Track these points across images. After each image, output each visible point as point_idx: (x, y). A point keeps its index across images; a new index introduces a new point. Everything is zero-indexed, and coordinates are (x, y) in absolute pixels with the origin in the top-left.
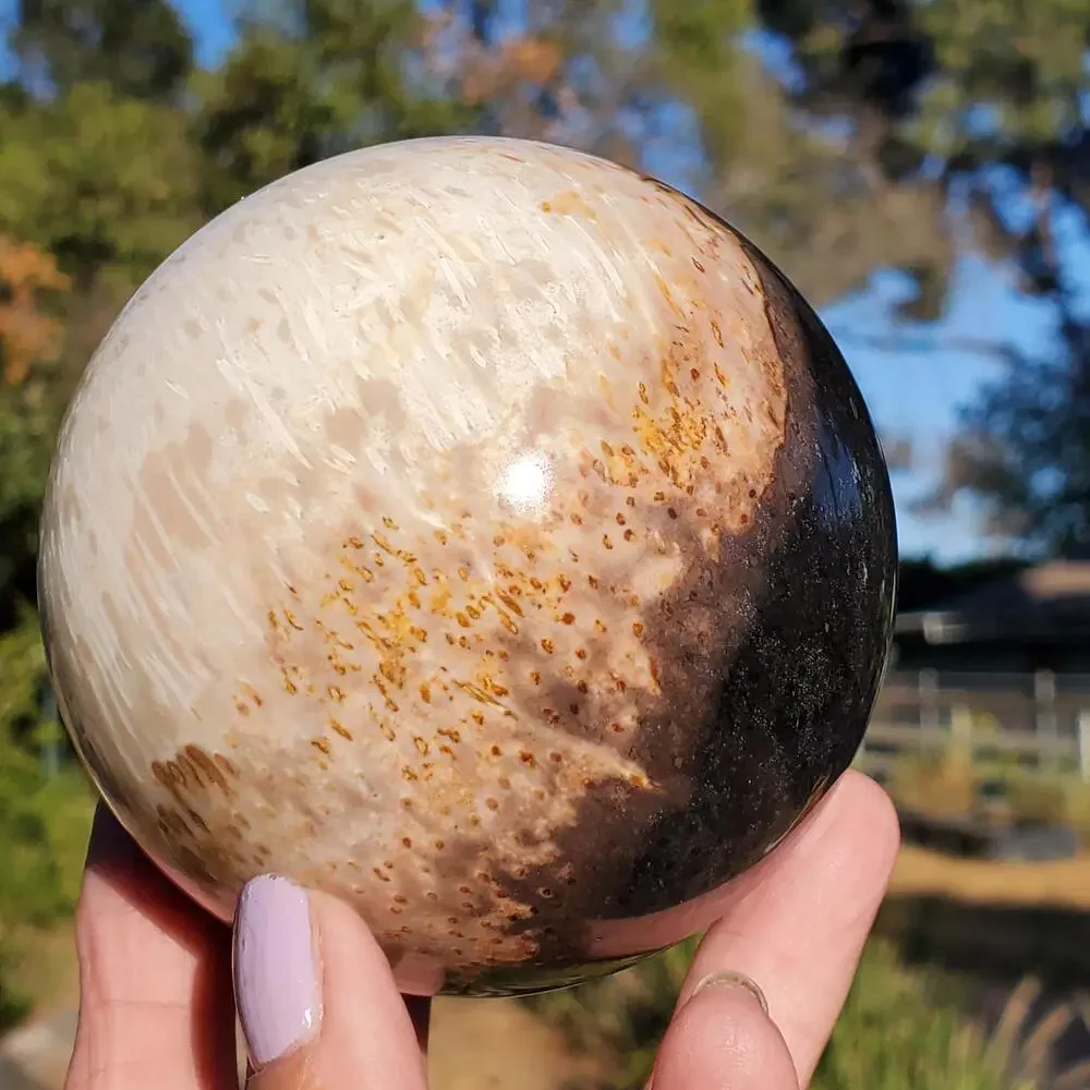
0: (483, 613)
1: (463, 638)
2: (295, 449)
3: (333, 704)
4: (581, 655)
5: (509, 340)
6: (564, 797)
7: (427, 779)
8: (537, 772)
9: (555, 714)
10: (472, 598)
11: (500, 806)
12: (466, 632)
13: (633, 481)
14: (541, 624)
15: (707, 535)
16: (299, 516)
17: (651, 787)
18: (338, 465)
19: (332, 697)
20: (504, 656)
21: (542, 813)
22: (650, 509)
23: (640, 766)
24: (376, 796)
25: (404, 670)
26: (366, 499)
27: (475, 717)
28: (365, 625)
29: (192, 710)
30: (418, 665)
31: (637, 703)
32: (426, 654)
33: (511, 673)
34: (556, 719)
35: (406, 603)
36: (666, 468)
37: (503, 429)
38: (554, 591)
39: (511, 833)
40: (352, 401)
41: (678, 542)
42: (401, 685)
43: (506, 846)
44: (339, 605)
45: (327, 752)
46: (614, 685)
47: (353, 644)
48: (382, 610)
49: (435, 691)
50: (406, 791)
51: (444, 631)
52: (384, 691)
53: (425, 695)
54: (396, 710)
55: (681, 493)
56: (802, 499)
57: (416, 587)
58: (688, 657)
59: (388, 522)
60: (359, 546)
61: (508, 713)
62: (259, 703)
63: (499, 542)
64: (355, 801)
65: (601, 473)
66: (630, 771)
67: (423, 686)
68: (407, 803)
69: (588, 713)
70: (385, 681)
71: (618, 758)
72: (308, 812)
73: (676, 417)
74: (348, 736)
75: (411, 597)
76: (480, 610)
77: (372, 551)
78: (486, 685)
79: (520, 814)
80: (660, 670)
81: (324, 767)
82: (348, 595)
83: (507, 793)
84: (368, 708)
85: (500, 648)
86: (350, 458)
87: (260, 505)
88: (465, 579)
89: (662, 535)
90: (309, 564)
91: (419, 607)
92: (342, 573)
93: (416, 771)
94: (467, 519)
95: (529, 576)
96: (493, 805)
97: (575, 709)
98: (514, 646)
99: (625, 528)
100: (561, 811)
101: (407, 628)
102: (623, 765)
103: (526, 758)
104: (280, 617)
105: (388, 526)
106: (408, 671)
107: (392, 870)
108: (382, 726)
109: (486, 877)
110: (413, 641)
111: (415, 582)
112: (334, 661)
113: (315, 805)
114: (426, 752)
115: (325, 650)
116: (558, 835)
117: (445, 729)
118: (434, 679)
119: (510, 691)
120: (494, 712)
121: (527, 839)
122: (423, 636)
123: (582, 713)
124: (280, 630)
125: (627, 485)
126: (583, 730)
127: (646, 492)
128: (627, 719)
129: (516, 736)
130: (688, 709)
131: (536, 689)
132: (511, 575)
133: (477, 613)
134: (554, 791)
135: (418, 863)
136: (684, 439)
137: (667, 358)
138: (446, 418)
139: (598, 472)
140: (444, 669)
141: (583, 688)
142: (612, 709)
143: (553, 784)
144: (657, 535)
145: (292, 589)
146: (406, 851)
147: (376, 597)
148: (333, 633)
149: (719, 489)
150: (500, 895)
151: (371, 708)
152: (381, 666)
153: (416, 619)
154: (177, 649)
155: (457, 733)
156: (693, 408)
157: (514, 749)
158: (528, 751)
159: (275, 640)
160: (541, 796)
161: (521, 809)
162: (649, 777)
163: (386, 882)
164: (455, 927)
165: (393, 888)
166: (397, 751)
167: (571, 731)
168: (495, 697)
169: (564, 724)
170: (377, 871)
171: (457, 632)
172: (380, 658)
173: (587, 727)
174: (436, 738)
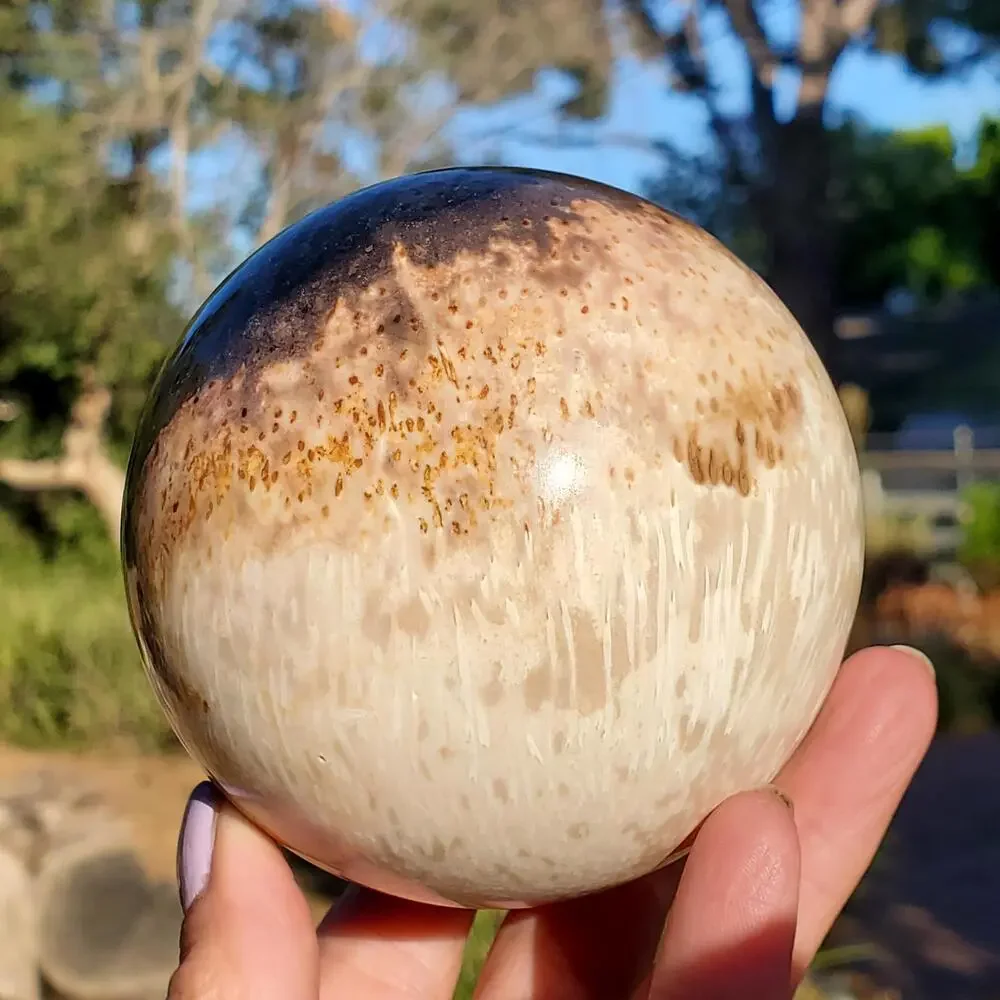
0: (404, 420)
2: (459, 629)
3: (555, 430)
4: (364, 352)
5: (268, 608)
6: (454, 270)
7: (531, 339)
8: (455, 295)
9: (411, 324)
10: (403, 436)
11: (499, 290)
12: (424, 415)
13: (251, 450)
14: (373, 388)
15: (237, 385)
16: (486, 577)
17: (399, 243)
18: (435, 595)
19: (552, 436)
20: (412, 383)
22: (254, 423)
23: (392, 260)
24: (577, 352)
25: (486, 419)
26: (430, 555)
27: (464, 356)
28: (489, 465)
29: (673, 505)
30: (475, 414)
31: (357, 300)
32: (464, 418)
33: (418, 367)
34: (414, 320)
35: (450, 462)
36: (227, 447)
37: (308, 542)
38: (348, 405)
39: (510, 270)
40: (399, 636)
41: (255, 391)
42: (496, 409)
43: (521, 264)
44: (499, 494)
46: (361, 319)
47: (509, 460)
49: (476, 390)
50: (553, 341)
51: (439, 426)
52: (512, 413)
53: (485, 392)
54: (513, 396)
55: (230, 425)
57: (436, 469)
58: (306, 311)
59: (424, 527)
60: (456, 525)
61: (440, 343)
62: (612, 472)
63: (359, 462)
64: (597, 360)
65: (265, 470)
66: (400, 261)
67: (482, 398)
68: (560, 333)
69: (392, 312)
70: (506, 420)
71: (398, 273)
72: (640, 376)
73: (201, 481)
74: (562, 402)
75: (443, 463)
76: (404, 424)
77: (449, 516)
78: (439, 372)
79: (491, 277)
80: (328, 312)
81: (599, 395)
82: (488, 496)
83: (486, 295)
84: (532, 411)
85: (412, 391)
86: (423, 595)
87: (511, 608)
88: (399, 452)
89: (260, 401)
90: (502, 539)
91: (444, 454)
92: (482, 516)
93: (534, 349)
94: (369, 493)
95: (356, 427)
96: (503, 293)
97: (397, 319)
98: (401, 386)
99: (278, 420)
100: (464, 262)
101: (462, 445)
102: (401, 266)
103: (454, 309)
104: (550, 517)
105: (425, 524)
106: (483, 416)
107: (614, 302)
108: (533, 392)
109: (554, 256)
110: (464, 434)
111: (434, 472)
113: (629, 377)
114: (517, 355)
116: (480, 247)
117: (490, 361)
118: (471, 398)
119: (427, 357)
120: (449, 351)
121: (502, 260)
122: (455, 432)
123: (397, 313)
125: (257, 450)
126: (404, 302)
127: (249, 437)
128: (373, 292)
129: (448, 326)
130: (333, 278)
131: (410, 347)
132: (367, 434)
133: (408, 423)
134: (457, 277)
135: (589, 293)
136: (206, 462)
137: (184, 529)
139: (267, 472)
140: (458, 401)
141: (381, 329)
142: (375, 305)
143: (453, 282)
144: (263, 403)
145: (527, 529)
146: (591, 306)
147: (469, 481)
149: (210, 413)
150: (557, 240)
151: (530, 409)
152: (500, 432)
153: (451, 448)
154: (653, 557)
155: (485, 353)
156: (190, 482)
157: (458, 319)
158: (449, 312)
160: (467, 280)
161: (487, 280)
162: (393, 250)
163: (627, 298)
164: (610, 243)
165: (628, 291)
166: (536, 370)
167: (412, 306)
168: (440, 359)
169: (412, 315)
170: (626, 308)
171: (430, 419)
172: (497, 436)
173: (400, 303)
174: (502, 360)
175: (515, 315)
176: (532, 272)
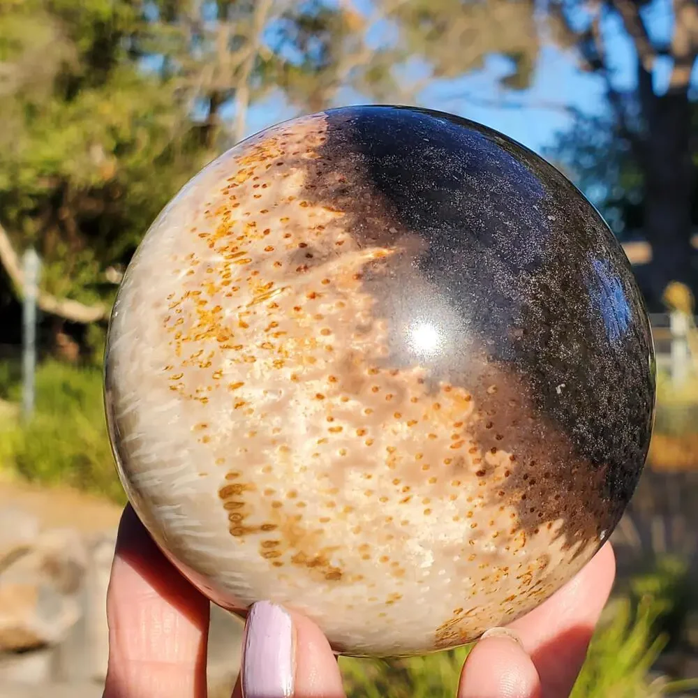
0: (231, 271)
1: (233, 288)
3: (221, 382)
4: (287, 236)
6: (353, 294)
7: (287, 356)
8: (326, 297)
9: (303, 266)
11: (331, 329)
12: (232, 285)
14: (258, 246)
15: (307, 156)
17: (393, 251)
19: (217, 378)
20: (256, 273)
21: (352, 311)
23: (372, 247)
24: (281, 393)
25: (226, 329)
26: (157, 305)
27: (272, 307)
28: (198, 336)
29: (200, 475)
30: (230, 320)
31: (337, 226)
32: (227, 313)
33: (266, 275)
34: (306, 268)
35: (201, 308)
38: (251, 231)
39: (352, 336)
41: (293, 167)
42: (232, 336)
44: (183, 344)
45: (244, 403)
46: (317, 231)
47: (200, 349)
48: (197, 322)
49: (246, 319)
50: (287, 373)
51: (224, 296)
52: (230, 347)
53: (244, 325)
54: (242, 347)
57: (199, 298)
58: (343, 192)
60: (169, 319)
61: (283, 289)
62: (205, 426)
63: (212, 246)
66: (371, 254)
67: (240, 324)
68: (295, 378)
69: (318, 252)
70: (225, 343)
71: (357, 253)
72: (274, 443)
74: (241, 384)
75: (200, 303)
76: (228, 272)
77: (174, 313)
78: (261, 291)
79: (344, 322)
80: (333, 207)
81: (251, 411)
82: (182, 337)
83: (325, 320)
84: (233, 362)
85: (249, 274)
88: (212, 271)
91: (206, 302)
92: (172, 336)
93: (278, 357)
94: (194, 256)
95: (235, 239)
96: (327, 332)
97: (309, 256)
98: (255, 265)
99: (261, 186)
101: (210, 314)
102: (363, 254)
103: (313, 296)
104: (173, 384)
105: (170, 298)
106: (228, 327)
107: (335, 420)
108: (245, 361)
109: (373, 371)
111: (197, 297)
112: (203, 366)
113: (270, 434)
114: (272, 346)
115: (196, 367)
117: (267, 327)
118: (240, 316)
119: (274, 281)
120: (276, 296)
121: (364, 330)
122: (219, 308)
123: (315, 255)
124: (179, 387)
126: (325, 259)
128: (341, 236)
129: (297, 293)
130: (368, 207)
131: (283, 268)
132: (227, 248)
133: (228, 274)
134: (345, 296)
135: (338, 401)
140: (239, 307)
141: (303, 245)
142: (327, 239)
143: (339, 293)
145: (167, 368)
146: (326, 401)
147: (190, 323)
148: (192, 357)
151: (234, 360)
152: (218, 340)
153: (210, 307)
155: (273, 322)
157: (303, 300)
158: (310, 293)
159: (182, 394)
160: (342, 305)
161: (341, 319)
166: (263, 361)
167: (319, 265)
168: (271, 290)
169: (311, 266)
171: (228, 289)
172: (214, 338)
173: (324, 257)
174: (268, 336)
176: (352, 354)
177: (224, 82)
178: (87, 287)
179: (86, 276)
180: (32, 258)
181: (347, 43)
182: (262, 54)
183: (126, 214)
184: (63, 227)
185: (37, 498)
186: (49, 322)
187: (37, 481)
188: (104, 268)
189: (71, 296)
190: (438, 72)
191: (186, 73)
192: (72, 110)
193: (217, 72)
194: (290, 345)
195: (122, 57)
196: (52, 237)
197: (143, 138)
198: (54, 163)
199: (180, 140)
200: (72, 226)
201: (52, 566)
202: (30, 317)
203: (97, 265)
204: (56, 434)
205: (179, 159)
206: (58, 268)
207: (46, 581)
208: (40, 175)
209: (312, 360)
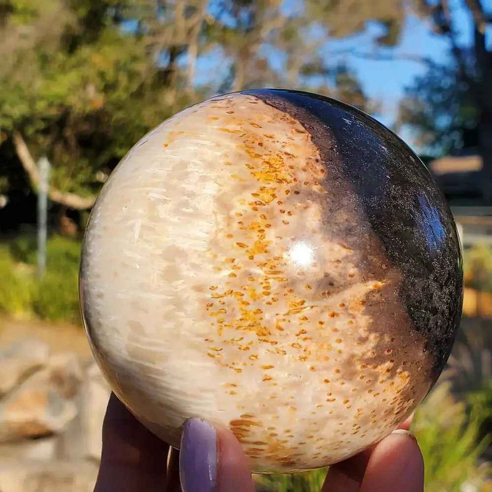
0: (270, 285)
1: (273, 299)
2: (163, 297)
3: (256, 362)
4: (315, 265)
5: (192, 195)
6: (359, 315)
7: (310, 354)
8: (342, 316)
9: (327, 292)
10: (262, 283)
11: (342, 339)
12: (271, 296)
13: (274, 196)
15: (316, 188)
16: (185, 316)
17: (384, 284)
18: (180, 288)
19: (254, 360)
20: (291, 291)
21: (357, 327)
22: (288, 199)
23: (372, 280)
24: (300, 377)
25: (265, 328)
26: (199, 289)
27: (303, 319)
28: (240, 327)
29: (219, 410)
30: (269, 322)
31: (349, 262)
32: (267, 316)
33: (299, 294)
34: (329, 293)
35: (244, 307)
36: (280, 181)
37: (217, 224)
38: (285, 254)
39: (355, 344)
40: (165, 264)
41: (308, 199)
42: (270, 334)
43: (359, 350)
44: (225, 329)
45: (271, 379)
46: (336, 264)
47: (242, 337)
48: (239, 316)
49: (282, 324)
50: (308, 365)
51: (264, 303)
52: (267, 341)
53: (281, 329)
54: (276, 343)
55: (293, 184)
56: (336, 146)
57: (242, 299)
58: (349, 231)
59: (212, 288)
60: (211, 305)
61: (312, 307)
62: (234, 386)
63: (252, 258)
64: (297, 385)
65: (261, 204)
66: (371, 285)
67: (277, 327)
68: (312, 369)
69: (337, 281)
70: (264, 338)
71: (362, 284)
72: (287, 404)
73: (267, 163)
74: (271, 367)
75: (243, 303)
76: (268, 285)
77: (216, 302)
78: (295, 305)
79: (351, 335)
80: (346, 244)
81: (275, 384)
82: (225, 323)
83: (339, 332)
84: (267, 351)
85: (286, 291)
86: (181, 282)
87: (170, 325)
88: (253, 280)
89: (300, 203)
90: (203, 327)
91: (249, 304)
92: (215, 319)
93: (303, 354)
94: (235, 261)
95: (272, 258)
96: (340, 341)
97: (331, 284)
98: (290, 284)
99: (286, 213)
100: (363, 321)
101: (252, 314)
102: (367, 286)
103: (333, 315)
104: (212, 352)
105: (214, 289)
106: (267, 327)
107: (332, 395)
108: (278, 353)
109: (364, 367)
110: (259, 316)
111: (240, 297)
112: (242, 349)
113: (286, 400)
114: (300, 347)
115: (236, 348)
116: (372, 328)
117: (298, 333)
118: (278, 321)
119: (305, 300)
120: (307, 311)
121: (363, 340)
122: (259, 311)
123: (335, 284)
124: (216, 356)
125: (273, 200)
126: (341, 288)
127: (281, 195)
128: (352, 270)
129: (322, 312)
130: (368, 247)
131: (312, 291)
132: (266, 264)
133: (268, 287)
134: (354, 317)
135: (338, 384)
136: (277, 167)
137: (247, 149)
138: (197, 238)
139: (259, 204)
140: (277, 314)
141: (327, 275)
142: (343, 272)
143: (351, 314)
144: (299, 204)
145: (206, 340)
147: (233, 315)
148: (233, 340)
149: (304, 170)
150: (375, 367)
151: (269, 351)
152: (257, 334)
153: (252, 308)
155: (303, 330)
156: (270, 155)
157: (326, 317)
158: (331, 312)
159: (219, 361)
160: (351, 322)
161: (349, 333)
162: (380, 281)
163: (335, 401)
164: (374, 393)
165: (340, 401)
166: (291, 355)
167: (338, 292)
168: (302, 306)
169: (333, 292)
170: (328, 400)
171: (269, 299)
172: (255, 332)
173: (342, 286)
174: (298, 339)
175: (325, 347)
176: (353, 356)
177: (180, 40)
178: (83, 184)
179: (82, 177)
180: (45, 164)
181: (268, 12)
182: (207, 20)
183: (111, 134)
184: (66, 142)
185: (47, 332)
186: (56, 209)
187: (47, 319)
188: (95, 171)
189: (71, 191)
190: (333, 34)
191: (154, 33)
192: (74, 60)
193: (175, 33)
194: (313, 347)
195: (108, 21)
196: (59, 149)
197: (123, 80)
198: (61, 97)
199: (149, 81)
200: (73, 142)
201: (58, 378)
202: (43, 205)
203: (90, 169)
204: (60, 286)
205: (148, 94)
206: (63, 171)
207: (53, 389)
208: (50, 105)
209: (327, 358)
